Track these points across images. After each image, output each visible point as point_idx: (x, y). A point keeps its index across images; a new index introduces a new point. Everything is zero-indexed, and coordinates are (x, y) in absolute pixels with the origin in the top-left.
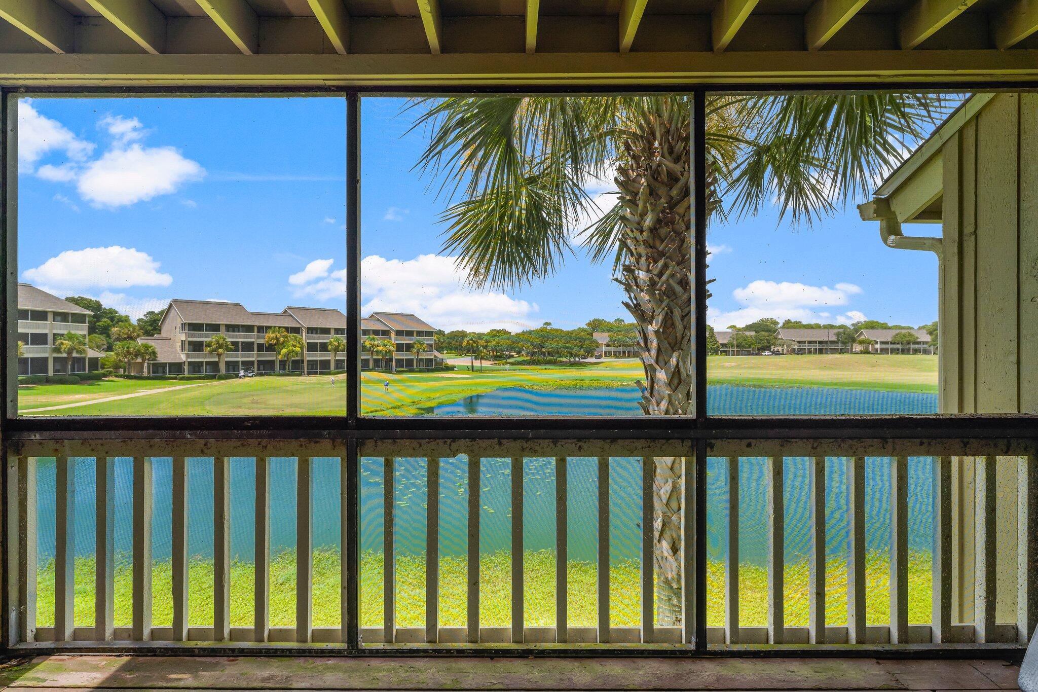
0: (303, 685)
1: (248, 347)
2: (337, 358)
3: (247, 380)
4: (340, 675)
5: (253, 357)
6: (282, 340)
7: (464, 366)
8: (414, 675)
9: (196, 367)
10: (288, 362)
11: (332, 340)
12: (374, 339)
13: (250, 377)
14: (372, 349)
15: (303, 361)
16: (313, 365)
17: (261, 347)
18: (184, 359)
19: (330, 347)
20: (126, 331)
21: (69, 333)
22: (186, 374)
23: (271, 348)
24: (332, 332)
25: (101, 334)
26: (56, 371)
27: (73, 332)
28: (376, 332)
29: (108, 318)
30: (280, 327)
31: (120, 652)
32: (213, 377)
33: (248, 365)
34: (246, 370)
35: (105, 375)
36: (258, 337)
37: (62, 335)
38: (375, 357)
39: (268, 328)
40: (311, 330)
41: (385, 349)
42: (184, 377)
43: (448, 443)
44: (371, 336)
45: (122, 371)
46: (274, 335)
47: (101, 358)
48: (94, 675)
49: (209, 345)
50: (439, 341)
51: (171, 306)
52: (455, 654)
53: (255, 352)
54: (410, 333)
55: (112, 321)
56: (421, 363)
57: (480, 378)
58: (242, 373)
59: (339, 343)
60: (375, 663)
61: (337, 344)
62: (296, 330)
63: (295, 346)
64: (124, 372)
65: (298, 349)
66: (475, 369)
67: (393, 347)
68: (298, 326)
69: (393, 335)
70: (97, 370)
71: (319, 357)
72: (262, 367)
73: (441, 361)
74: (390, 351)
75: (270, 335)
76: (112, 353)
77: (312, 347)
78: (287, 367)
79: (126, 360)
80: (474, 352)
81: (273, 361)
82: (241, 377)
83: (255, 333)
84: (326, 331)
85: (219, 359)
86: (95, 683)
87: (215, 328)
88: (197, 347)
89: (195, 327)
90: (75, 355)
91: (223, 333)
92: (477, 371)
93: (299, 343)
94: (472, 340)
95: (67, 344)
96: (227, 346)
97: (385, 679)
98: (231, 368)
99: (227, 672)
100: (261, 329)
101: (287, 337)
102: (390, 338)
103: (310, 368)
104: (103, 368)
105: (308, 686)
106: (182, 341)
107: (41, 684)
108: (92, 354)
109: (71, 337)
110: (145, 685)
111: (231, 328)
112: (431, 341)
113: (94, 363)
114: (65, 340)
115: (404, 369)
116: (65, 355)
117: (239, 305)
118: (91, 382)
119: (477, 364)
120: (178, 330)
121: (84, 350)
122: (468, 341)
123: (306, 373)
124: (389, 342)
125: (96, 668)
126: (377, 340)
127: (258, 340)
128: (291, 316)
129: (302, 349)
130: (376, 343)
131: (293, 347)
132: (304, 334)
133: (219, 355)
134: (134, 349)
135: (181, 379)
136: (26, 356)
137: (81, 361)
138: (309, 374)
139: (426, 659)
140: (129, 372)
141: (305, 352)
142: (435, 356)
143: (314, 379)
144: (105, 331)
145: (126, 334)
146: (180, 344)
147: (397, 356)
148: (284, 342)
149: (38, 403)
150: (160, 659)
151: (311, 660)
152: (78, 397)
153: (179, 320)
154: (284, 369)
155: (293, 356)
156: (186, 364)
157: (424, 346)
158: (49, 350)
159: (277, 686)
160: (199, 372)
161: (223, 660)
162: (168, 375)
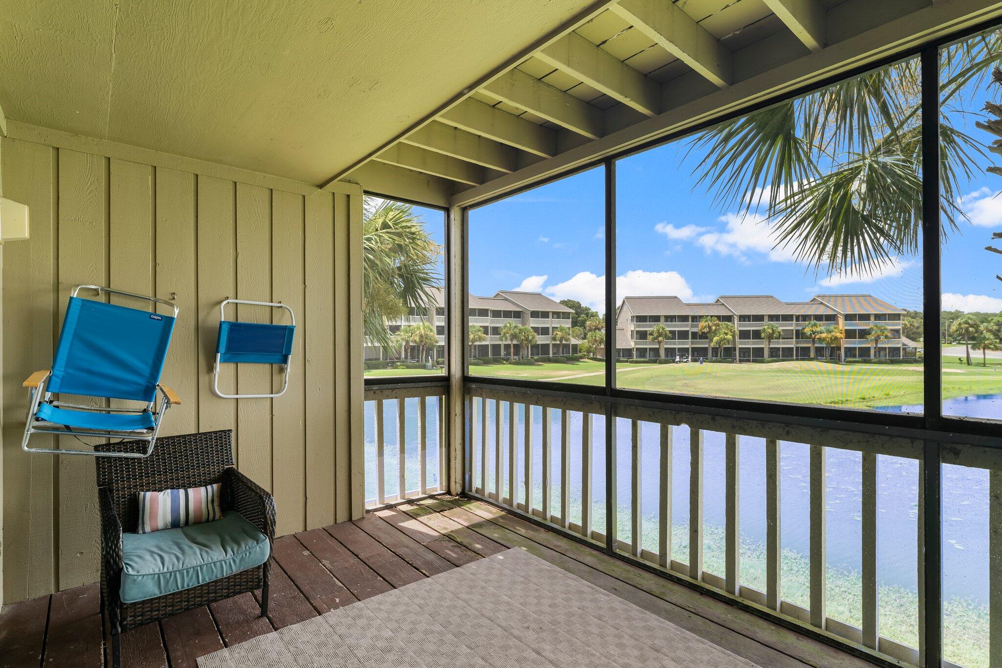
0: (572, 556)
1: (683, 335)
2: (771, 346)
3: (681, 365)
4: (595, 560)
5: (688, 344)
6: (714, 328)
7: (953, 358)
8: (637, 579)
9: (642, 352)
10: (719, 350)
11: (766, 327)
12: (815, 325)
13: (685, 362)
14: (813, 336)
15: (735, 349)
16: (745, 352)
17: (694, 335)
18: (633, 346)
19: (763, 335)
20: (594, 324)
21: (561, 326)
22: (635, 359)
23: (704, 336)
24: (766, 319)
25: (580, 327)
26: (554, 353)
27: (563, 326)
28: (819, 318)
29: (585, 314)
30: (712, 316)
31: (503, 509)
32: (655, 362)
33: (683, 352)
34: (681, 356)
35: (581, 358)
36: (692, 326)
37: (557, 328)
38: (816, 345)
39: (701, 317)
40: (743, 318)
41: (830, 336)
42: (633, 361)
43: (674, 414)
44: (812, 322)
45: (591, 355)
46: (707, 323)
47: (579, 344)
48: (489, 514)
49: (651, 334)
50: (911, 325)
51: (624, 302)
52: (675, 580)
53: (690, 340)
54: (865, 317)
55: (587, 317)
56: (882, 353)
57: (980, 374)
58: (678, 358)
59: (773, 330)
60: (619, 563)
61: (770, 331)
62: (729, 319)
63: (726, 334)
64: (593, 356)
65: (729, 337)
66: (973, 361)
67: (841, 333)
68: (731, 314)
69: (841, 320)
70: (577, 354)
71: (751, 344)
72: (696, 354)
73: (914, 350)
74: (836, 338)
75: (703, 324)
76: (586, 341)
77: (744, 335)
78: (719, 354)
79: (594, 346)
80: (973, 338)
81: (706, 349)
82: (677, 363)
83: (690, 323)
84: (759, 318)
85: (660, 346)
86: (488, 518)
87: (656, 319)
88: (642, 335)
89: (641, 319)
90: (564, 342)
91: (662, 324)
92: (978, 365)
93: (731, 331)
94: (966, 322)
95: (560, 334)
96: (666, 334)
97: (619, 573)
98: (669, 354)
99: (541, 535)
100: (695, 319)
101: (719, 326)
102: (838, 324)
103: (742, 355)
104: (580, 352)
105: (575, 558)
106: (632, 331)
107: (470, 511)
108: (574, 341)
109: (562, 329)
110: (505, 527)
111: (670, 318)
112: (898, 325)
113: (575, 347)
114: (559, 331)
115: (857, 359)
116: (558, 342)
117: (676, 297)
118: (572, 362)
119: (977, 355)
120: (629, 321)
121: (569, 339)
122: (960, 324)
123: (738, 360)
124: (836, 328)
125: (491, 512)
126: (820, 326)
127: (692, 329)
128: (724, 305)
129: (734, 337)
130: (818, 329)
131: (724, 335)
132: (736, 322)
133: (659, 343)
134: (599, 338)
135: (631, 362)
136: (538, 343)
137: (567, 346)
138: (741, 361)
139: (653, 575)
140: (596, 356)
141: (737, 339)
142: (904, 345)
143: (745, 366)
144: (583, 324)
145: (595, 326)
146: (630, 333)
147: (845, 344)
148: (716, 330)
149: (543, 376)
150: (516, 518)
151: (584, 547)
152: (565, 372)
153: (630, 314)
154: (716, 356)
155: (724, 344)
156: (635, 350)
157: (886, 332)
158: (550, 339)
159: (560, 551)
160: (644, 356)
161: (542, 530)
162: (622, 359)
